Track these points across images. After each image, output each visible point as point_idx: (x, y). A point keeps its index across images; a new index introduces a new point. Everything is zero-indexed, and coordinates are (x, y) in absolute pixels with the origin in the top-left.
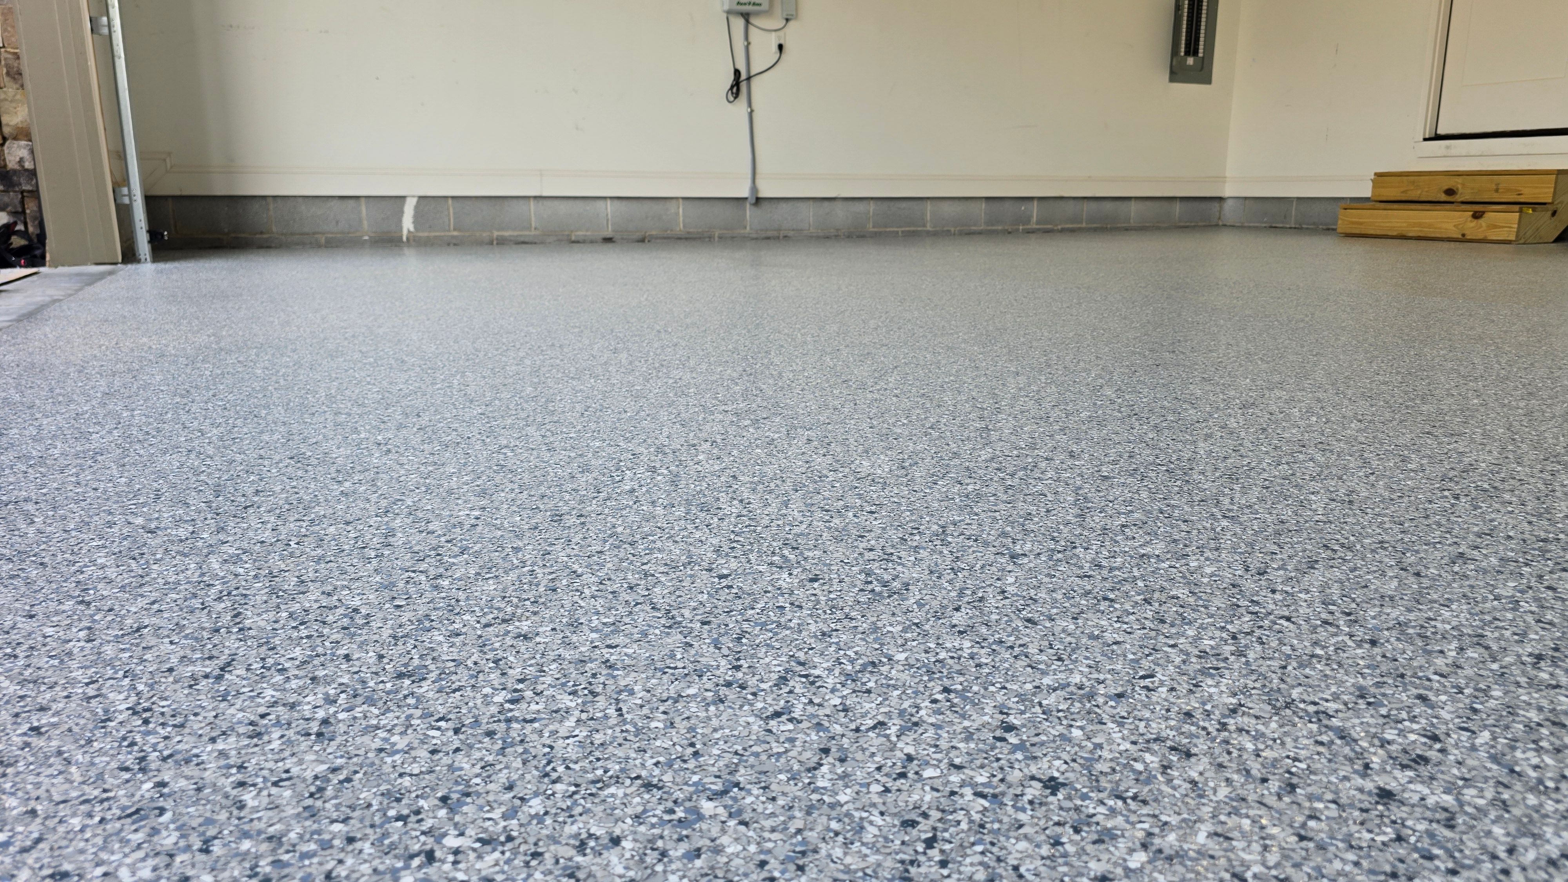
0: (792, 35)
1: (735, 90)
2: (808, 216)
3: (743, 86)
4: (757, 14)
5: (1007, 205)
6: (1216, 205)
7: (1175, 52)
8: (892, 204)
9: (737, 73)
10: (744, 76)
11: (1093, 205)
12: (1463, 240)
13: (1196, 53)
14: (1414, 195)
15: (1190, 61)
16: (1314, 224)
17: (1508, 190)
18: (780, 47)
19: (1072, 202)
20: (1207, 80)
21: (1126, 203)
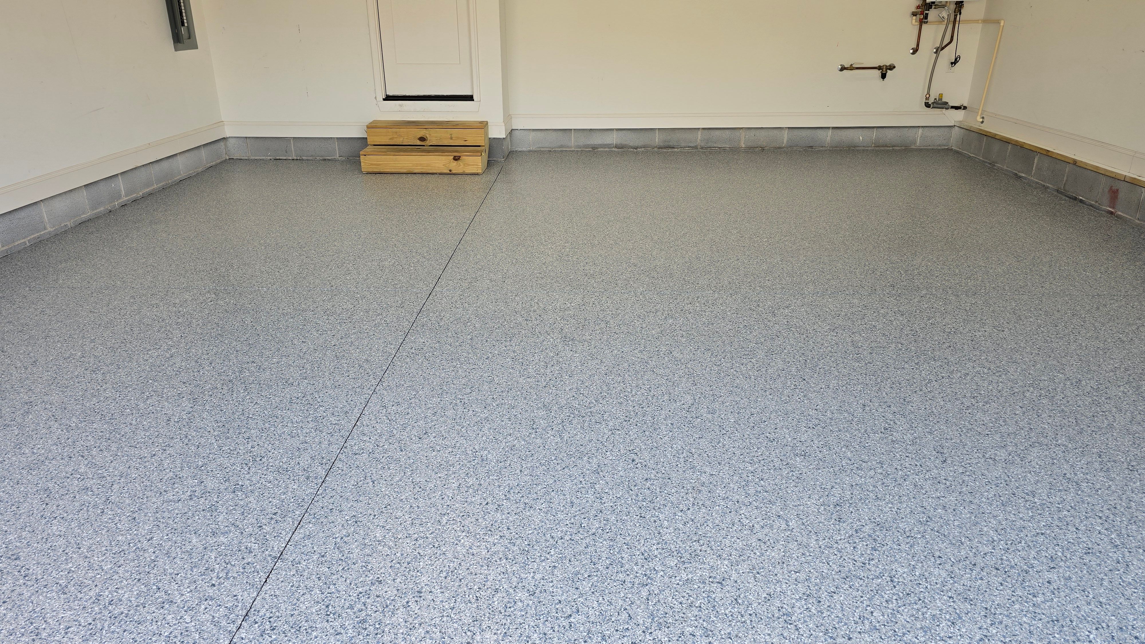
5: (102, 186)
6: (222, 143)
12: (451, 174)
14: (398, 141)
17: (458, 138)
19: (143, 169)
20: (195, 45)
21: (175, 158)
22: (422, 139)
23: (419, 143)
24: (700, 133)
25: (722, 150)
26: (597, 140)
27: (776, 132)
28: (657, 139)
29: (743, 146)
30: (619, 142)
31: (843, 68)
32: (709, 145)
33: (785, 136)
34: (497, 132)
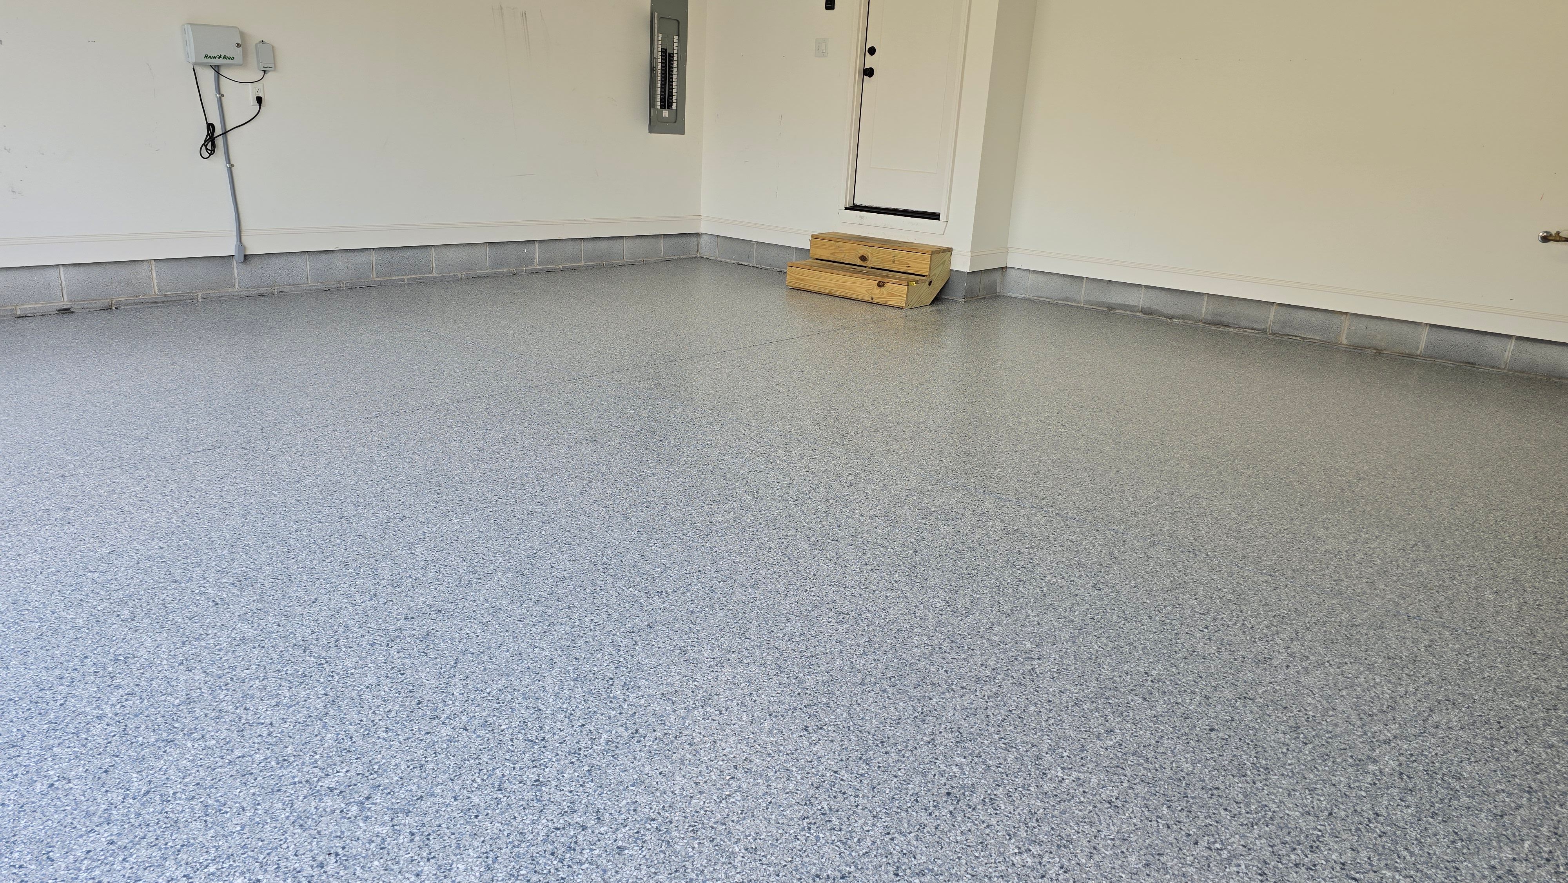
0: (269, 88)
1: (209, 147)
2: (306, 270)
3: (219, 142)
4: (229, 66)
5: (511, 248)
6: (694, 239)
7: (652, 105)
8: (394, 254)
9: (210, 127)
10: (218, 131)
11: (589, 245)
12: (872, 303)
13: (670, 106)
14: (840, 257)
15: (666, 113)
16: (770, 265)
17: (901, 262)
18: (259, 100)
19: (570, 243)
20: (682, 132)
21: (619, 241)
22: (863, 258)
23: (859, 262)
24: (1273, 309)
25: (1307, 342)
26: (1115, 297)
27: (1405, 328)
28: (1205, 310)
29: (1345, 342)
30: (1147, 305)
31: (1545, 239)
32: (1287, 330)
33: (1424, 338)
34: (961, 263)
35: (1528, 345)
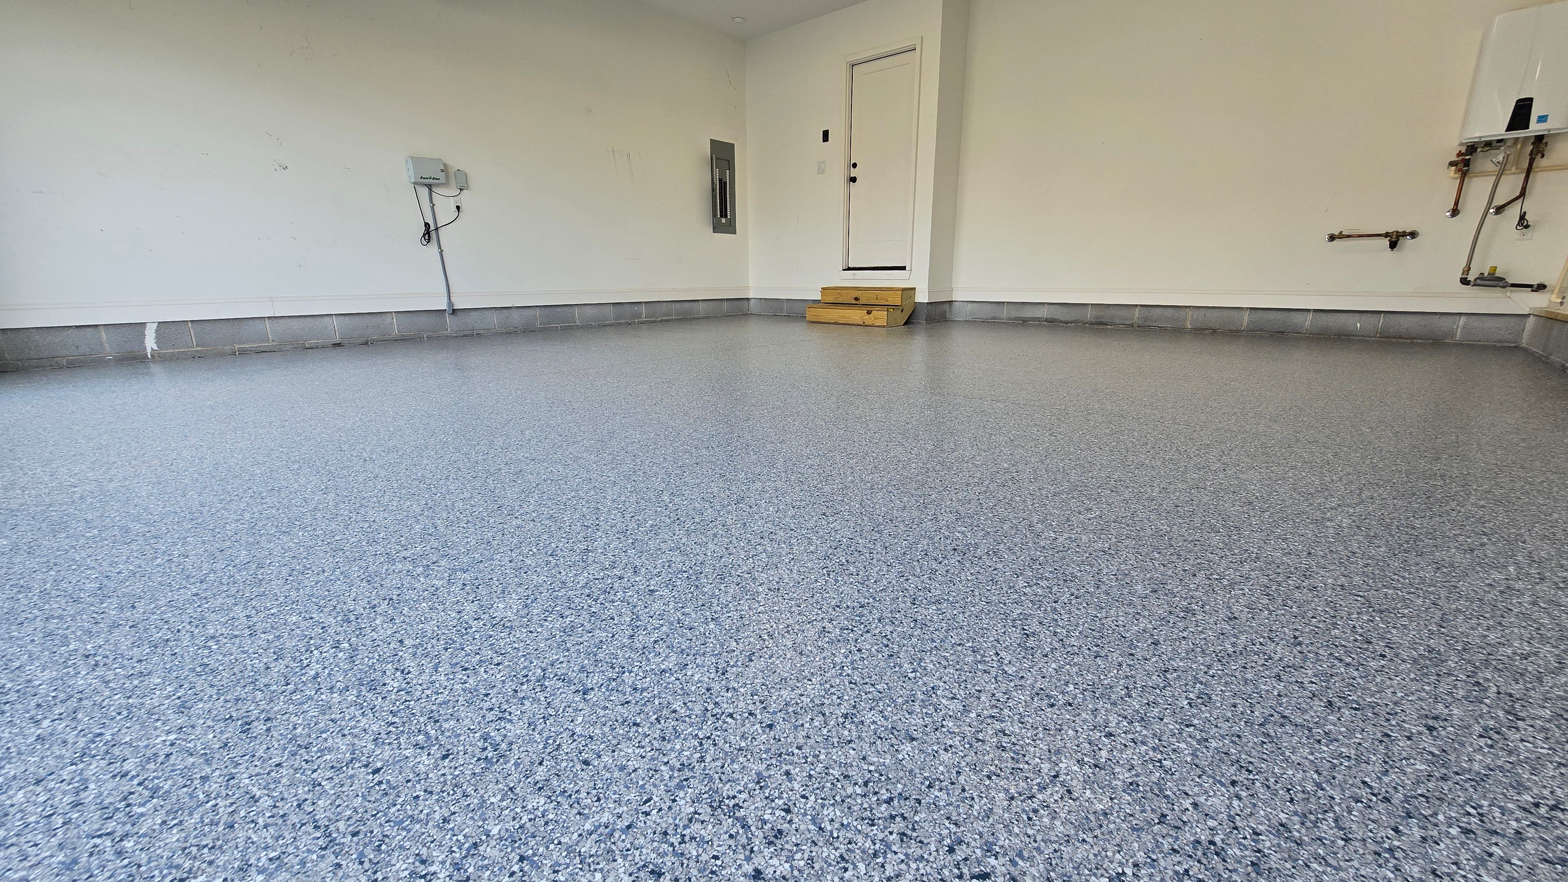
0: (465, 199)
1: (427, 237)
2: (494, 320)
3: (433, 235)
4: (438, 185)
5: (626, 306)
6: (745, 301)
7: (714, 215)
8: (551, 309)
9: (427, 225)
10: (432, 227)
11: (678, 305)
12: (864, 325)
13: (726, 216)
14: (840, 300)
15: (723, 220)
16: (795, 312)
17: (882, 299)
18: (458, 208)
19: (666, 304)
20: (734, 231)
21: (697, 303)
22: (856, 299)
23: (854, 302)
24: (1137, 310)
25: (1163, 330)
26: (1028, 313)
27: (1232, 312)
28: (1089, 315)
29: (1189, 327)
30: (1049, 316)
31: (1331, 238)
32: (1148, 323)
33: (1246, 317)
34: (922, 297)
35: (1323, 315)
